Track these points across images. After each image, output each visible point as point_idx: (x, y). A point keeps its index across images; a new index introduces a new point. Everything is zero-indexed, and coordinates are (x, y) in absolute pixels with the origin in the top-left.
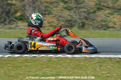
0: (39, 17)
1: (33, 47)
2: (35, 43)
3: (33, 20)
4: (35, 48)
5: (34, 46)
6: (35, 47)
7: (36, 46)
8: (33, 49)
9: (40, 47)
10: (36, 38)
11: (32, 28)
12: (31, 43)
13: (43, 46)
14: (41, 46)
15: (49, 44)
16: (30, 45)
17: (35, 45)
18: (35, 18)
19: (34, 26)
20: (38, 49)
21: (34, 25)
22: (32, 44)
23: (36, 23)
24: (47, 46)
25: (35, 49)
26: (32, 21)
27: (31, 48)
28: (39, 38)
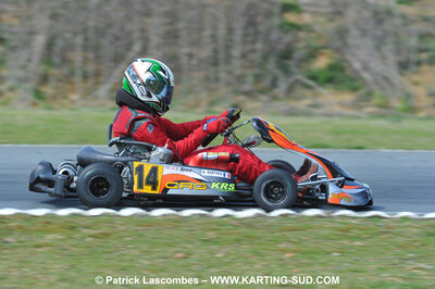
0: (161, 73)
1: (148, 183)
2: (154, 170)
3: (139, 82)
4: (154, 188)
5: (151, 179)
6: (154, 185)
7: (159, 178)
8: (147, 190)
9: (173, 185)
10: (150, 150)
11: (133, 114)
12: (140, 169)
13: (186, 180)
14: (179, 182)
15: (206, 173)
16: (136, 178)
17: (155, 177)
18: (148, 76)
19: (143, 106)
20: (166, 190)
21: (143, 102)
22: (146, 174)
23: (149, 95)
24: (200, 181)
25: (157, 192)
26: (134, 86)
27: (140, 186)
28: (161, 151)
